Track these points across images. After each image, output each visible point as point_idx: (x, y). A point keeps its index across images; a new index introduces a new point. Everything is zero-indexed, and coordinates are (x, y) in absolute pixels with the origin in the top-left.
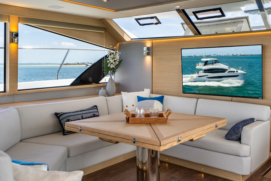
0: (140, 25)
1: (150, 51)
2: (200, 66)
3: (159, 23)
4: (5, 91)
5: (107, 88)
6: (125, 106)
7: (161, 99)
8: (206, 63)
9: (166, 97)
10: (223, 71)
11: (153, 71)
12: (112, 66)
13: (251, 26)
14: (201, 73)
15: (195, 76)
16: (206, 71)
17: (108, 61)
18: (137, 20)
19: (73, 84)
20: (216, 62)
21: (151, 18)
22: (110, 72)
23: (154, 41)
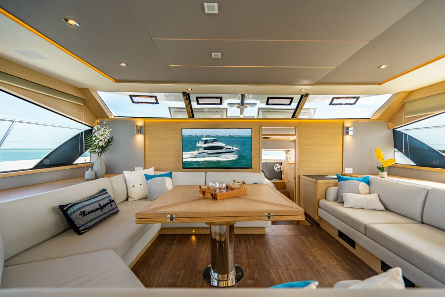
0: (134, 102)
2: (200, 144)
3: (157, 103)
5: (95, 167)
8: (206, 142)
10: (221, 148)
11: (146, 149)
12: (101, 144)
13: (228, 115)
14: (201, 150)
15: (195, 153)
16: (205, 148)
17: (94, 139)
18: (131, 96)
20: (215, 141)
21: (151, 97)
22: (97, 150)
23: (146, 120)
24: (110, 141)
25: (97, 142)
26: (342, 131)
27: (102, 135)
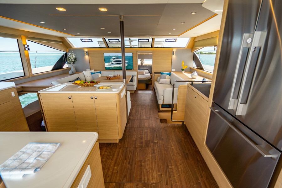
0: (82, 42)
1: (88, 53)
2: (112, 60)
3: (92, 42)
4: (25, 76)
5: (72, 69)
6: (86, 76)
7: (100, 73)
8: (114, 59)
9: (102, 72)
10: (121, 61)
11: (90, 62)
12: (72, 60)
14: (113, 62)
15: (110, 63)
16: (114, 61)
17: (69, 58)
18: (81, 39)
19: (53, 70)
20: (118, 58)
21: (89, 39)
22: (71, 63)
23: (89, 49)
24: (75, 59)
25: (71, 60)
26: (171, 53)
27: (72, 57)
